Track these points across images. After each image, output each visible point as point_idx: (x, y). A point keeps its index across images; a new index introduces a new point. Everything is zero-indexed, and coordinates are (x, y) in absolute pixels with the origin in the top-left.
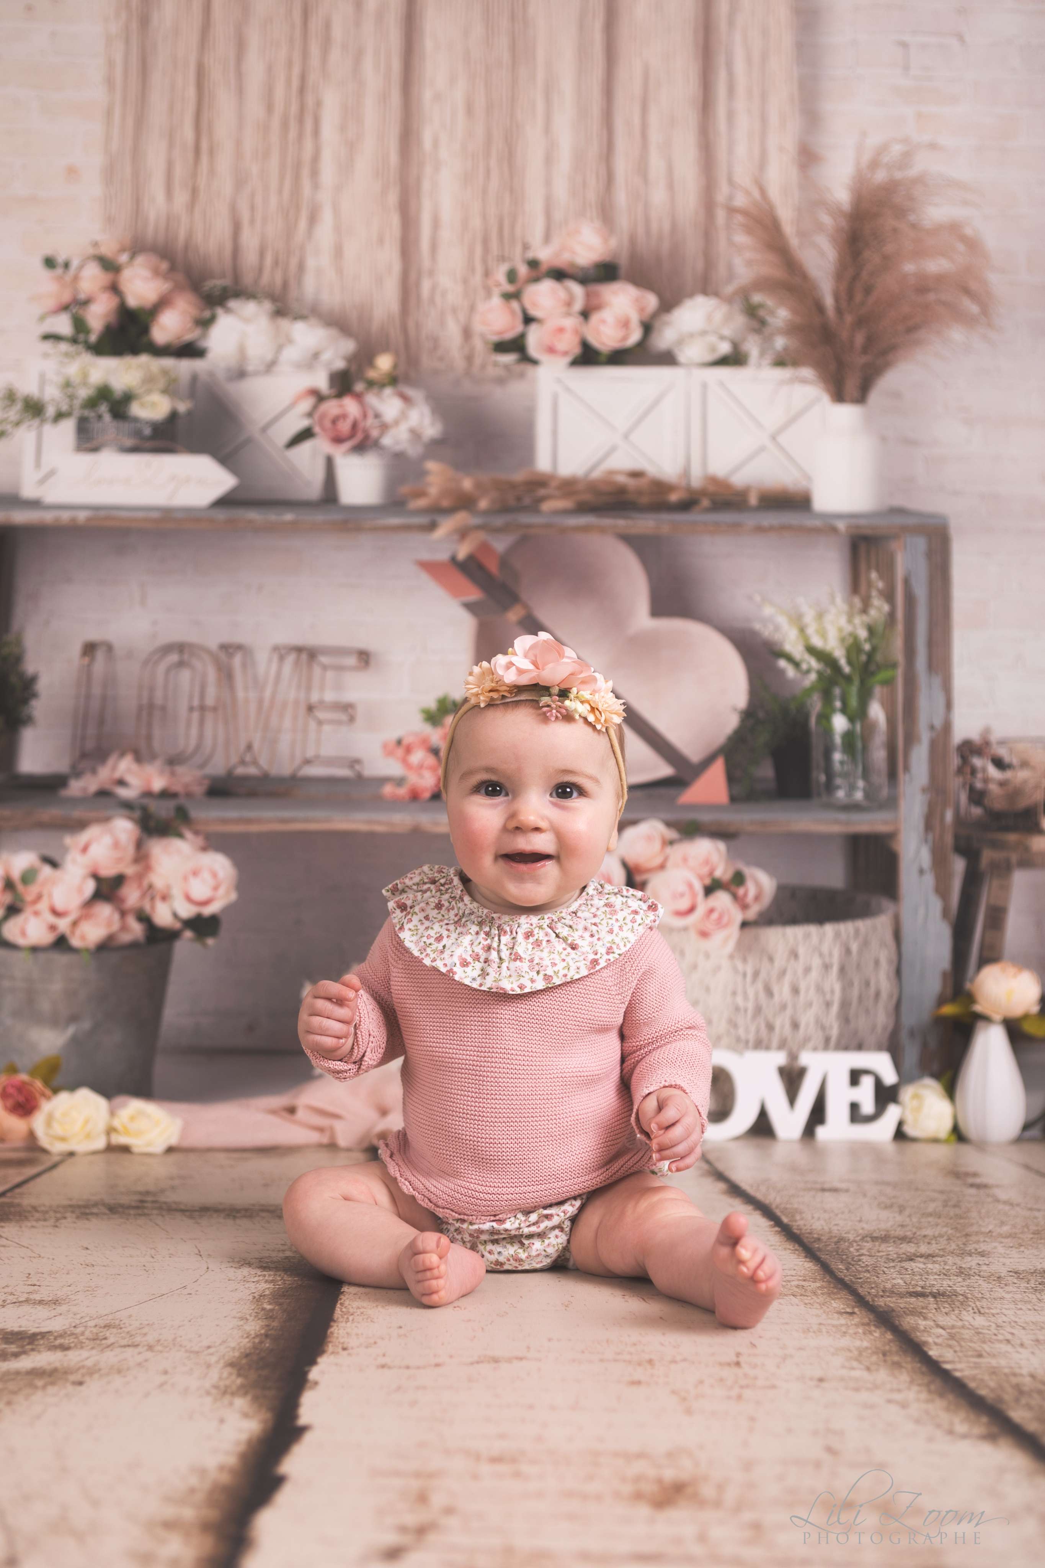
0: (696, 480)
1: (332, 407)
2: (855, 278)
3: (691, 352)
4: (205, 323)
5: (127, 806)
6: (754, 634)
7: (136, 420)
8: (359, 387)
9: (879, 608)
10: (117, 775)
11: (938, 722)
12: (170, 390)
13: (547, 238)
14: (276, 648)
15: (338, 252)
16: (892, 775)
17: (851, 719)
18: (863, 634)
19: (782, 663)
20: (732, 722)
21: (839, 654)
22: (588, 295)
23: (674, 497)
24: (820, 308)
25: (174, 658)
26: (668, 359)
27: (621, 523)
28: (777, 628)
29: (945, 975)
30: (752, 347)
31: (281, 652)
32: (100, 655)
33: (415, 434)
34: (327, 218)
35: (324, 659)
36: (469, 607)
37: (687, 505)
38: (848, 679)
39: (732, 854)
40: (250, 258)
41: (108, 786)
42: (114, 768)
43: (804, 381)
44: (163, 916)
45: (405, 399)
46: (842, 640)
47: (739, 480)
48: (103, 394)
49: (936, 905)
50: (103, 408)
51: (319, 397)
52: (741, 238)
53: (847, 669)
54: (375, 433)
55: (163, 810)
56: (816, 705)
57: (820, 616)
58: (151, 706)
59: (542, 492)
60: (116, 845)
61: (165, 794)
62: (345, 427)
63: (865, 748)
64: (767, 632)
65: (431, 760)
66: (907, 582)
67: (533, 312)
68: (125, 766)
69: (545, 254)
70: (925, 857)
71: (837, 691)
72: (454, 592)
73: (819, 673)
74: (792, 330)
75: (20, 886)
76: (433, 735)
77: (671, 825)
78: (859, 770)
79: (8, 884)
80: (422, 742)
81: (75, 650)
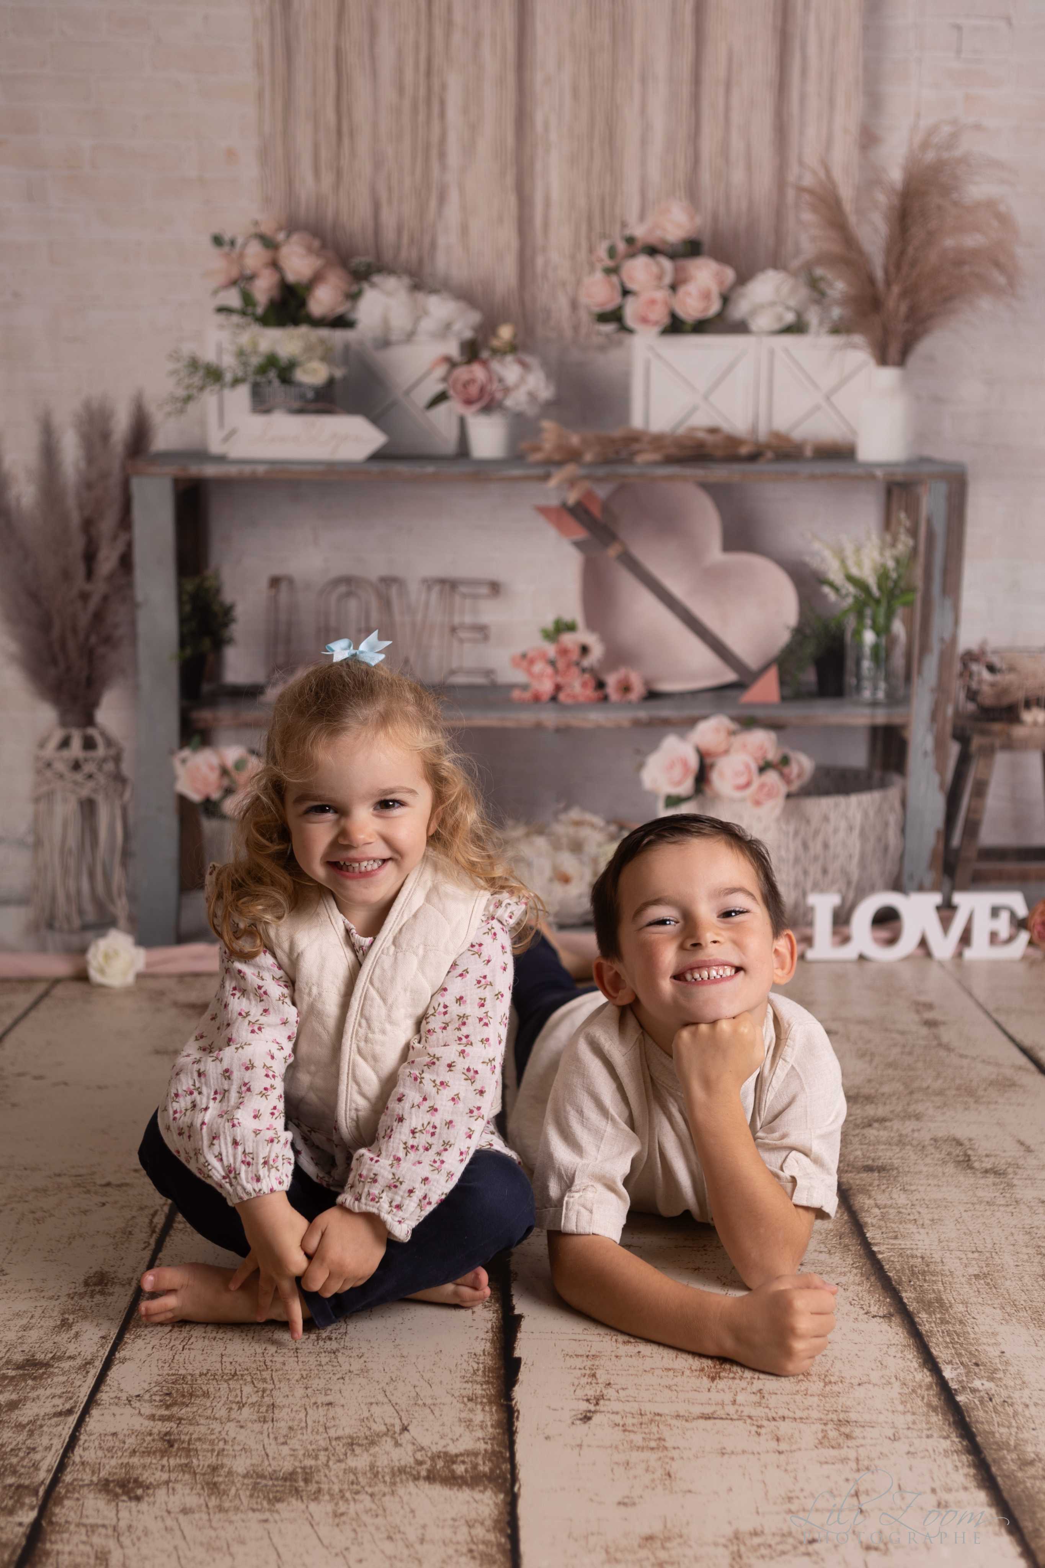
0: (763, 435)
1: (462, 373)
2: (902, 253)
3: (763, 322)
4: (354, 297)
6: (805, 565)
7: (300, 385)
8: (485, 354)
9: (905, 542)
11: (947, 636)
12: (327, 357)
13: (642, 217)
14: (424, 581)
15: (464, 230)
16: (908, 678)
17: (878, 634)
18: (891, 564)
19: (826, 589)
20: (784, 638)
21: (872, 581)
22: (677, 270)
23: (744, 450)
24: (871, 280)
25: (342, 589)
26: (741, 328)
27: (699, 472)
28: (823, 560)
29: (938, 833)
30: (813, 317)
31: (429, 583)
32: (284, 587)
33: (532, 396)
34: (454, 198)
35: (462, 589)
36: (578, 545)
37: (754, 457)
38: (878, 602)
39: (780, 742)
40: (389, 235)
43: (854, 347)
45: (524, 365)
46: (875, 570)
47: (797, 435)
48: (271, 362)
49: (936, 779)
50: (272, 374)
51: (452, 364)
52: (808, 216)
53: (877, 594)
54: (499, 395)
56: (851, 622)
57: (858, 550)
59: (636, 446)
62: (474, 390)
63: (888, 657)
64: (815, 563)
65: (549, 670)
66: (929, 522)
67: (631, 286)
69: (639, 231)
70: (929, 743)
71: (868, 612)
72: (564, 530)
73: (855, 597)
74: (847, 301)
75: (234, 773)
76: (551, 650)
77: (733, 719)
78: (882, 675)
79: (224, 772)
80: (543, 656)
81: (263, 583)
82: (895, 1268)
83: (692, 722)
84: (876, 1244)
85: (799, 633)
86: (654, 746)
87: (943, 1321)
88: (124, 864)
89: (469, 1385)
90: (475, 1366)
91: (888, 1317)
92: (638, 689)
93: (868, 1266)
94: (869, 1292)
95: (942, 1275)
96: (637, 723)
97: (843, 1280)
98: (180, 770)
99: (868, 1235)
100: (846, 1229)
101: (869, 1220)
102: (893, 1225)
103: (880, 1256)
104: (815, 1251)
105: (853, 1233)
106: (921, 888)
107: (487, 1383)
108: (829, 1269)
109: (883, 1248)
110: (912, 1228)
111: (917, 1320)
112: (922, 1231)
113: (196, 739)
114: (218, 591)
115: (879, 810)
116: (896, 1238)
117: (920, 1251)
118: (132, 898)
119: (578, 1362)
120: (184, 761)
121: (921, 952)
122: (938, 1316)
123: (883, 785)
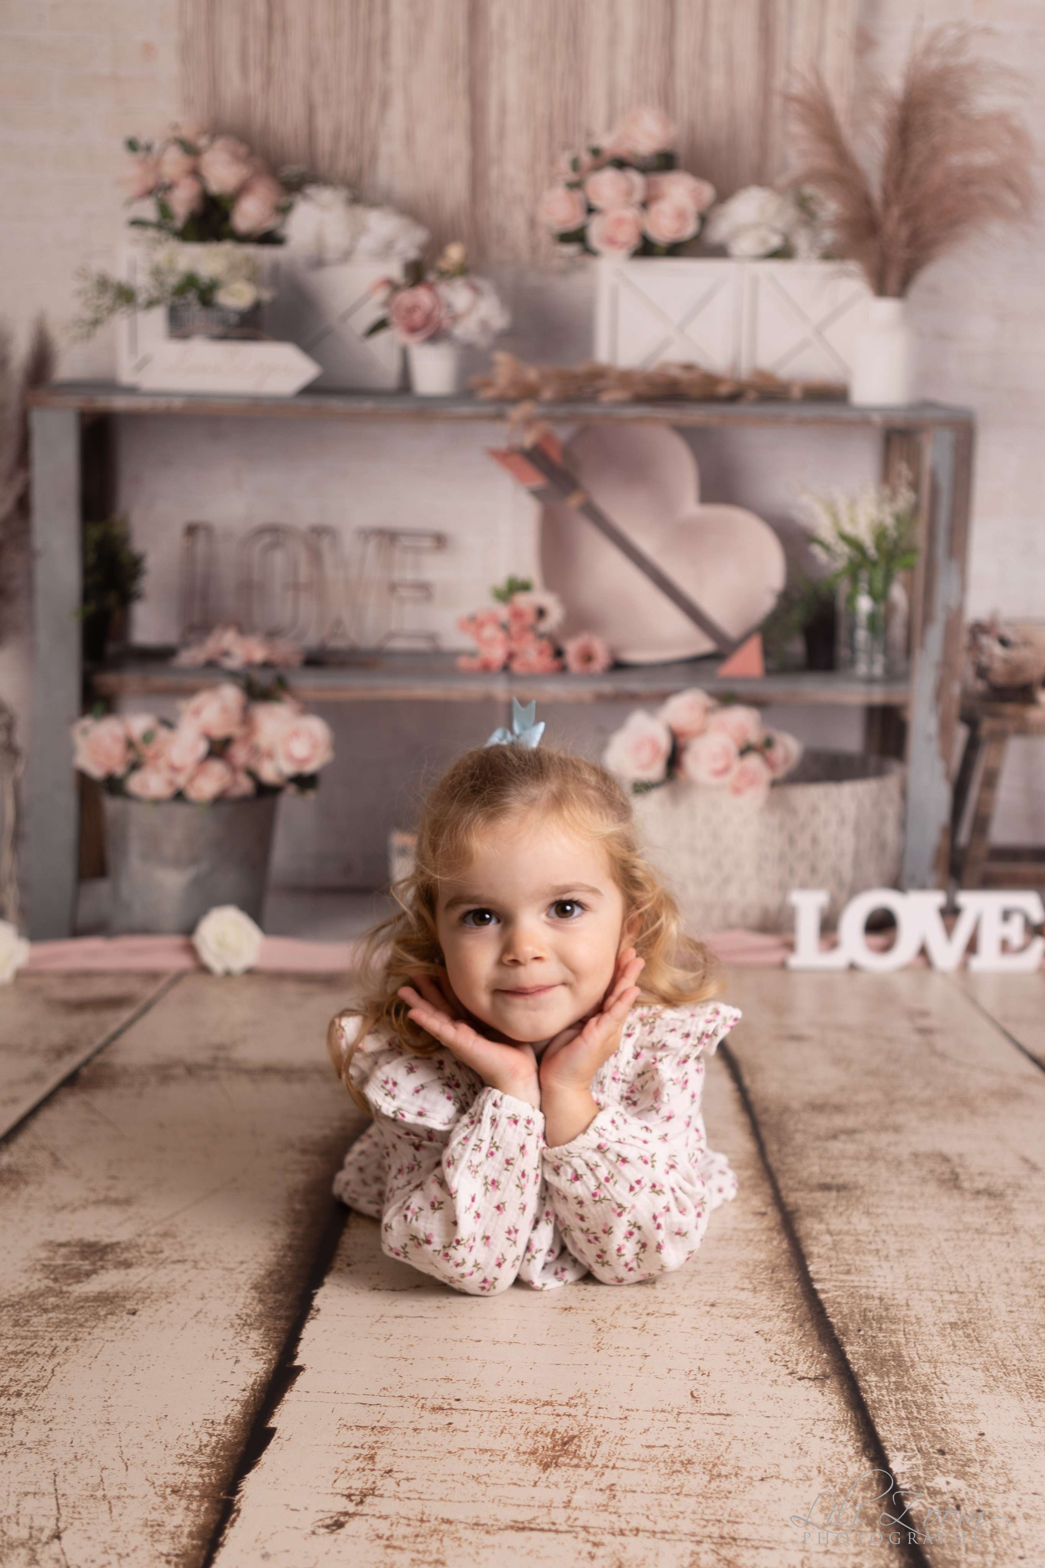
0: (745, 372)
1: (406, 298)
2: (903, 171)
3: (745, 245)
4: (284, 210)
5: (233, 676)
6: (793, 521)
7: (222, 308)
8: (431, 277)
9: (905, 498)
10: (222, 646)
11: (953, 603)
12: (253, 278)
13: (610, 126)
14: (359, 531)
15: (409, 138)
16: (908, 651)
17: (875, 600)
18: (889, 521)
19: (816, 549)
20: (767, 603)
21: (868, 540)
22: (649, 186)
23: (724, 390)
24: (867, 201)
25: (267, 539)
26: (720, 252)
27: (671, 414)
28: (812, 515)
29: (943, 828)
30: (802, 241)
31: (366, 534)
32: (201, 536)
33: (484, 325)
34: (398, 101)
35: (403, 542)
36: (535, 493)
37: (734, 398)
38: (874, 564)
39: (765, 721)
40: (324, 143)
41: (214, 657)
42: (219, 641)
43: (848, 275)
44: (269, 772)
45: (476, 290)
46: (872, 527)
47: (785, 373)
48: (190, 282)
49: (939, 767)
50: (192, 297)
51: (393, 287)
52: (796, 128)
53: (874, 556)
54: (446, 323)
55: (264, 679)
56: (844, 587)
57: (853, 503)
58: (249, 583)
59: (601, 383)
60: (225, 710)
61: (267, 665)
62: (418, 317)
63: (886, 628)
64: (802, 518)
65: (500, 635)
66: (933, 474)
67: (597, 203)
68: (228, 639)
69: (607, 142)
70: (933, 726)
71: (864, 575)
72: (520, 477)
73: (849, 558)
74: (841, 224)
75: (140, 745)
76: (503, 612)
77: (712, 694)
78: (880, 647)
79: (130, 744)
80: (493, 619)
81: (177, 531)
82: (841, 1312)
83: (661, 698)
84: (819, 1281)
85: (786, 598)
86: (619, 724)
87: (900, 1387)
88: (15, 847)
89: (181, 1470)
90: (205, 1439)
91: (821, 1379)
92: (602, 659)
93: (805, 1309)
94: (800, 1344)
95: (905, 1322)
96: (601, 698)
97: (766, 1326)
98: (81, 742)
99: (811, 1268)
100: (783, 1261)
101: (815, 1250)
102: (847, 1257)
103: (822, 1296)
104: (736, 1287)
105: (791, 1266)
107: (212, 1465)
108: (749, 1312)
109: (827, 1286)
110: (872, 1260)
111: (862, 1384)
112: (884, 1264)
113: (99, 707)
114: (125, 539)
115: (876, 802)
116: (848, 1272)
117: (878, 1290)
118: (24, 886)
119: (356, 1437)
120: (84, 731)
121: (920, 962)
122: (893, 1379)
123: (880, 772)
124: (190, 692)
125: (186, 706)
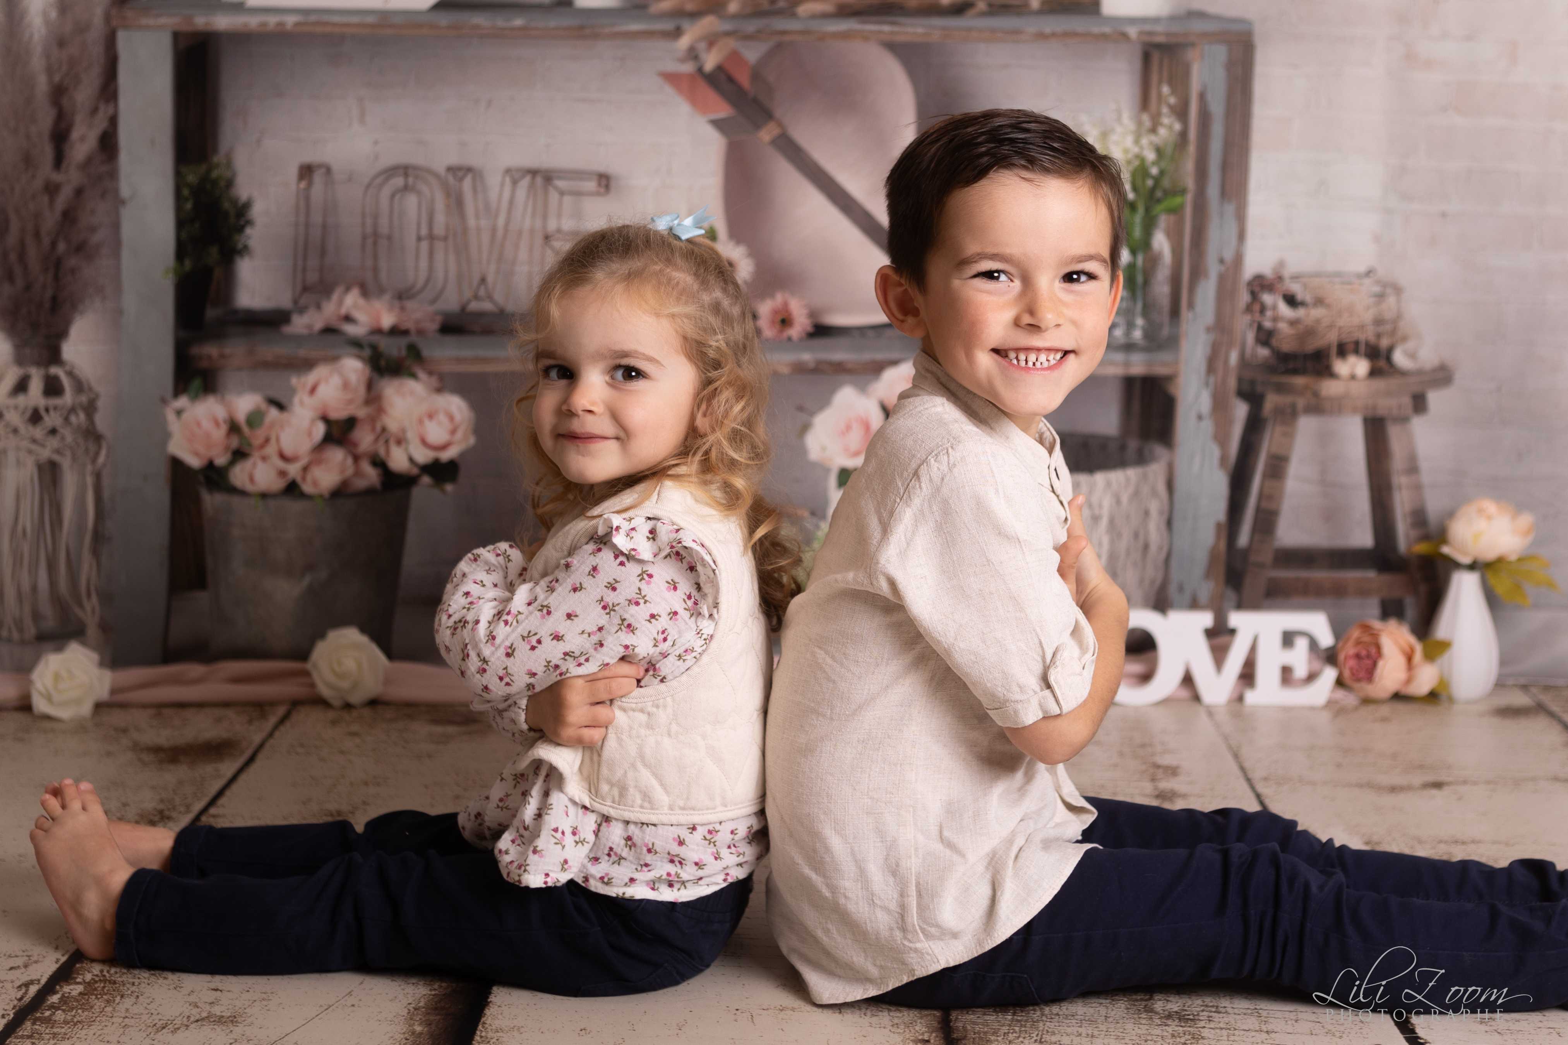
5: (356, 344)
9: (1170, 127)
10: (343, 311)
11: (1229, 255)
14: (508, 171)
16: (1175, 312)
18: (1151, 156)
23: (946, 1)
25: (399, 181)
27: (885, 28)
29: (1220, 526)
31: (515, 175)
32: (318, 178)
35: (560, 184)
36: (718, 124)
38: (1133, 206)
41: (335, 324)
42: (340, 303)
44: (398, 461)
49: (1215, 452)
53: (1131, 196)
55: (393, 348)
57: (1104, 136)
58: (376, 234)
60: (346, 385)
61: (395, 331)
63: (1146, 283)
66: (1202, 96)
68: (351, 301)
70: (1205, 402)
72: (702, 107)
75: (246, 429)
78: (1139, 306)
79: (234, 428)
81: (292, 172)
83: (877, 369)
86: (824, 402)
88: (96, 552)
92: (801, 323)
96: (800, 369)
98: (174, 425)
106: (1194, 605)
113: (197, 383)
114: (230, 183)
115: (1136, 494)
118: (106, 598)
120: (179, 413)
123: (1141, 459)
124: (308, 365)
125: (301, 382)
